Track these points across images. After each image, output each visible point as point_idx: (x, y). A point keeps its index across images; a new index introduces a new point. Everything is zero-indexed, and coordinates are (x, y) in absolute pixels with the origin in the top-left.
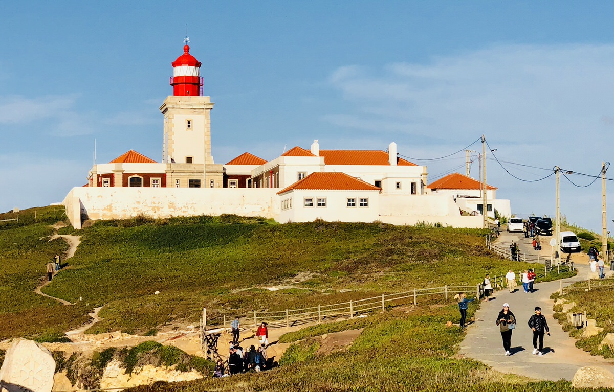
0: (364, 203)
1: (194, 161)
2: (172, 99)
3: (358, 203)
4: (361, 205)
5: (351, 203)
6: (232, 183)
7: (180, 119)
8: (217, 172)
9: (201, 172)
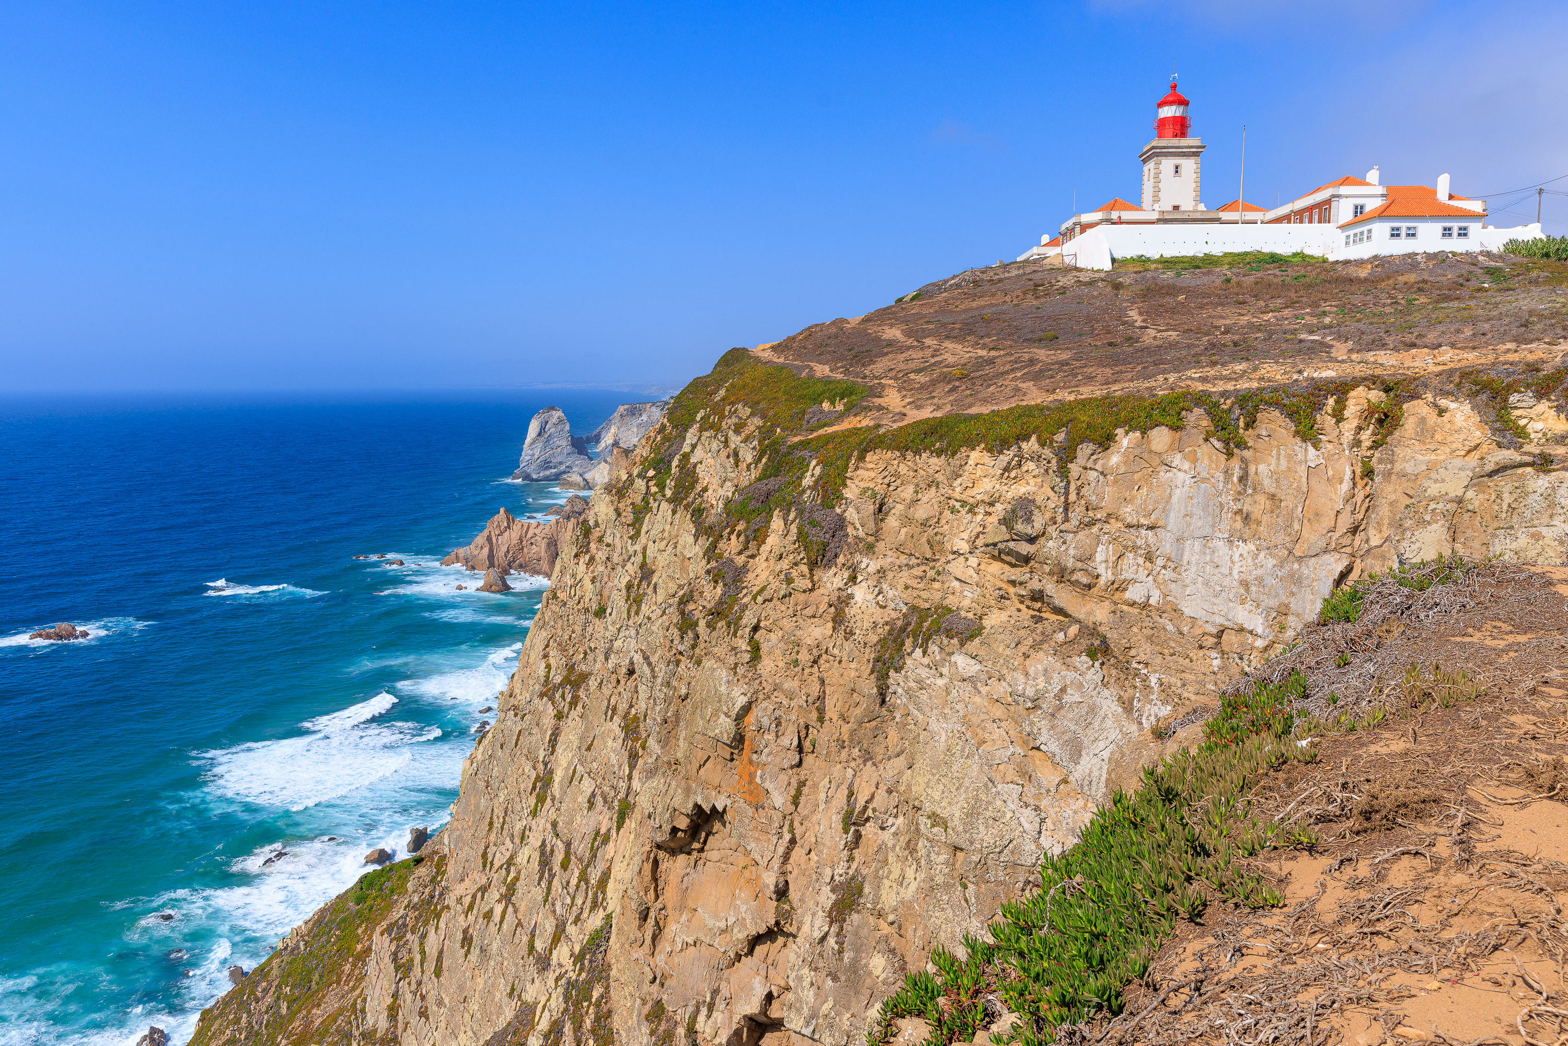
0: (1463, 233)
1: (1182, 209)
3: (1455, 232)
4: (1460, 235)
5: (1447, 232)
7: (1168, 164)
8: (1213, 220)
9: (1195, 220)
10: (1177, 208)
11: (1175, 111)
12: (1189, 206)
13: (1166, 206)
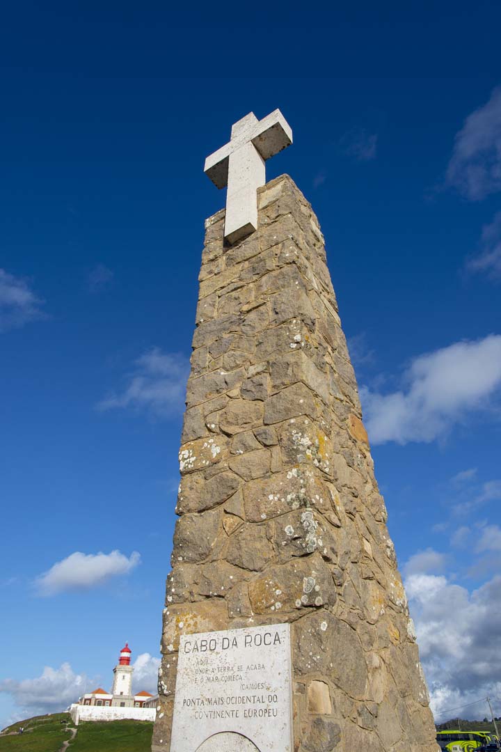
1: (124, 694)
2: (119, 666)
6: (137, 705)
7: (120, 675)
8: (132, 699)
9: (126, 699)
10: (122, 693)
11: (125, 655)
12: (126, 693)
13: (117, 692)
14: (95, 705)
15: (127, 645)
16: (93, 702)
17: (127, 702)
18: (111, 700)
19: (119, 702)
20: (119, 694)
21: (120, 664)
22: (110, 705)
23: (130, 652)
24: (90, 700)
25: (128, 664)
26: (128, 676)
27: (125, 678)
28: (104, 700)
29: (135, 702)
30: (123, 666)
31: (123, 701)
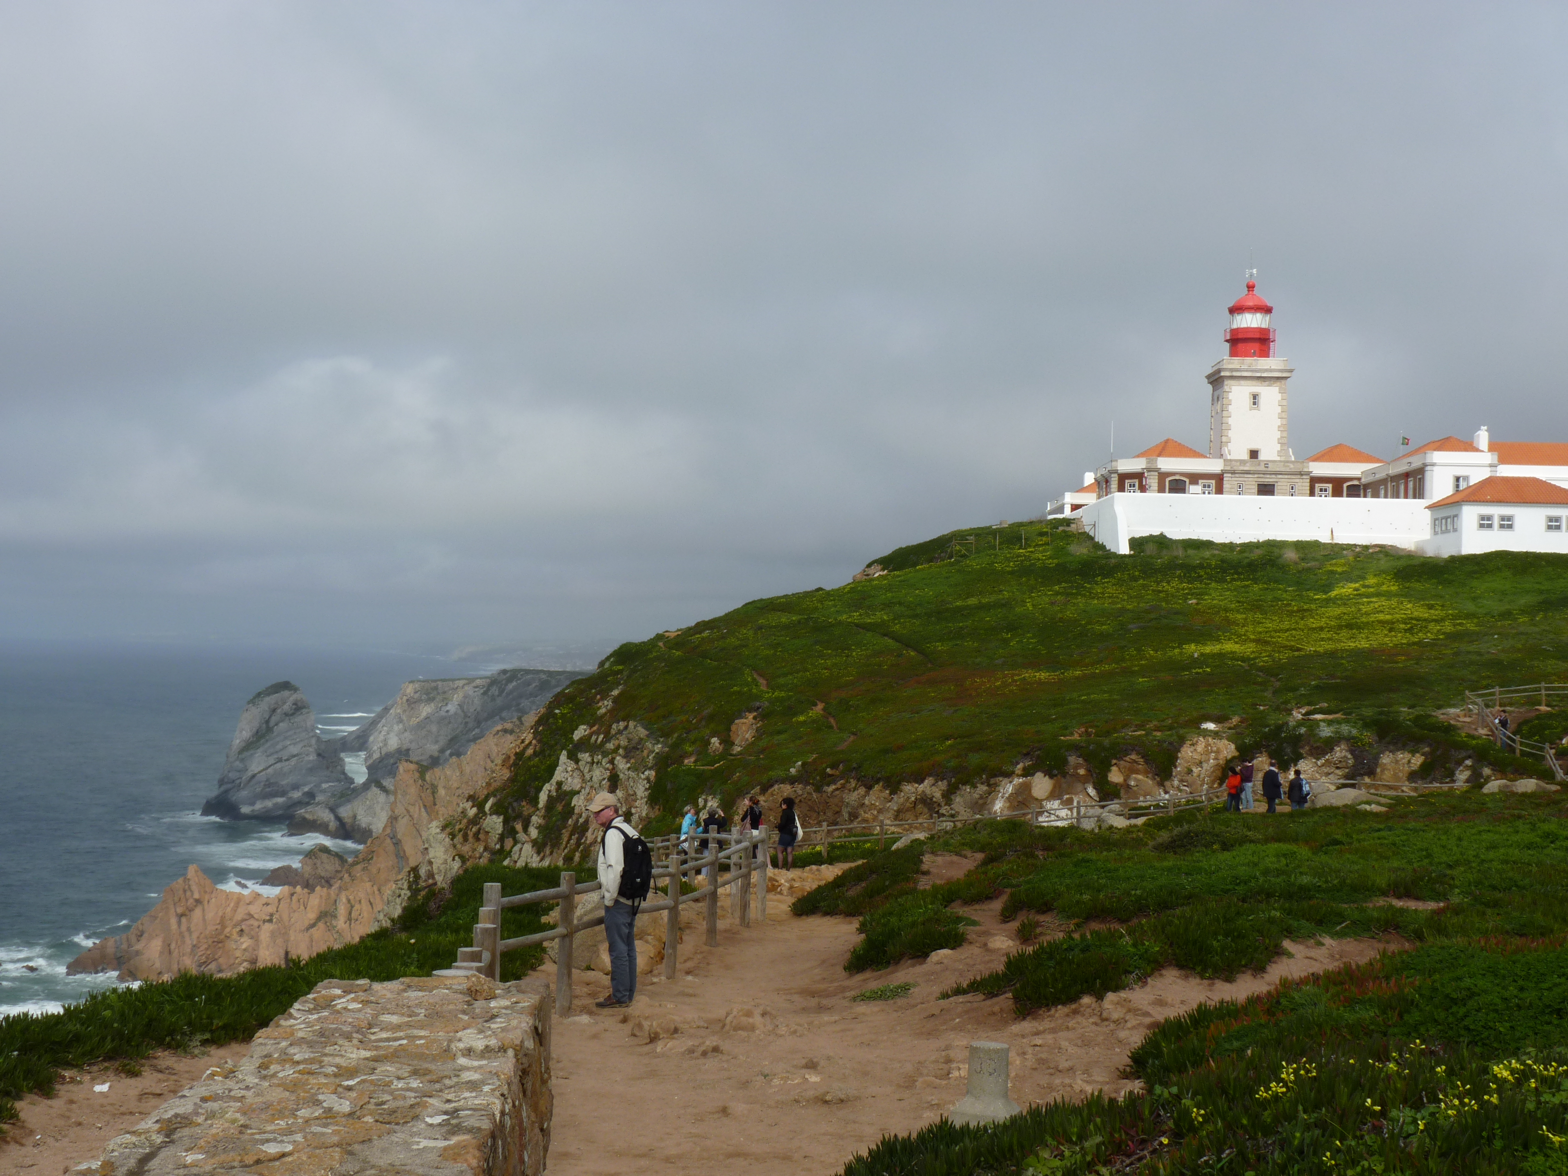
1: (1262, 457)
2: (1230, 364)
3: (1563, 523)
5: (1553, 524)
6: (1321, 490)
7: (1241, 392)
8: (1301, 474)
9: (1276, 473)
10: (1254, 454)
11: (1250, 321)
12: (1270, 452)
13: (1237, 451)
14: (1161, 490)
15: (1251, 287)
16: (1152, 481)
17: (1282, 483)
18: (1219, 479)
19: (1252, 483)
20: (1246, 456)
21: (1233, 353)
22: (1220, 490)
23: (1267, 310)
24: (1139, 476)
25: (1264, 353)
26: (1271, 395)
27: (1262, 400)
28: (1195, 478)
29: (1315, 481)
30: (1249, 360)
31: (1268, 480)
